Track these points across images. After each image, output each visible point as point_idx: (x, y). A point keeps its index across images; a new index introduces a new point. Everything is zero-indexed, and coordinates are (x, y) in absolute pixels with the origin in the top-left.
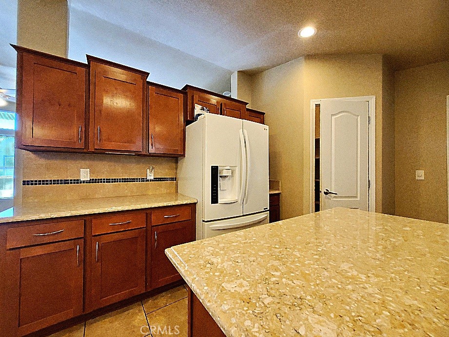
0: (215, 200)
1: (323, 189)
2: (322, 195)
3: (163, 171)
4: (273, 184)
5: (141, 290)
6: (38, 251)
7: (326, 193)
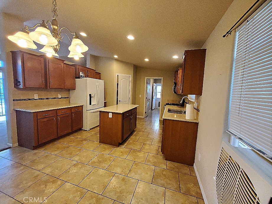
0: (90, 104)
1: (119, 100)
2: (118, 101)
3: (65, 95)
4: (105, 99)
5: (70, 131)
6: (45, 120)
7: (119, 101)
